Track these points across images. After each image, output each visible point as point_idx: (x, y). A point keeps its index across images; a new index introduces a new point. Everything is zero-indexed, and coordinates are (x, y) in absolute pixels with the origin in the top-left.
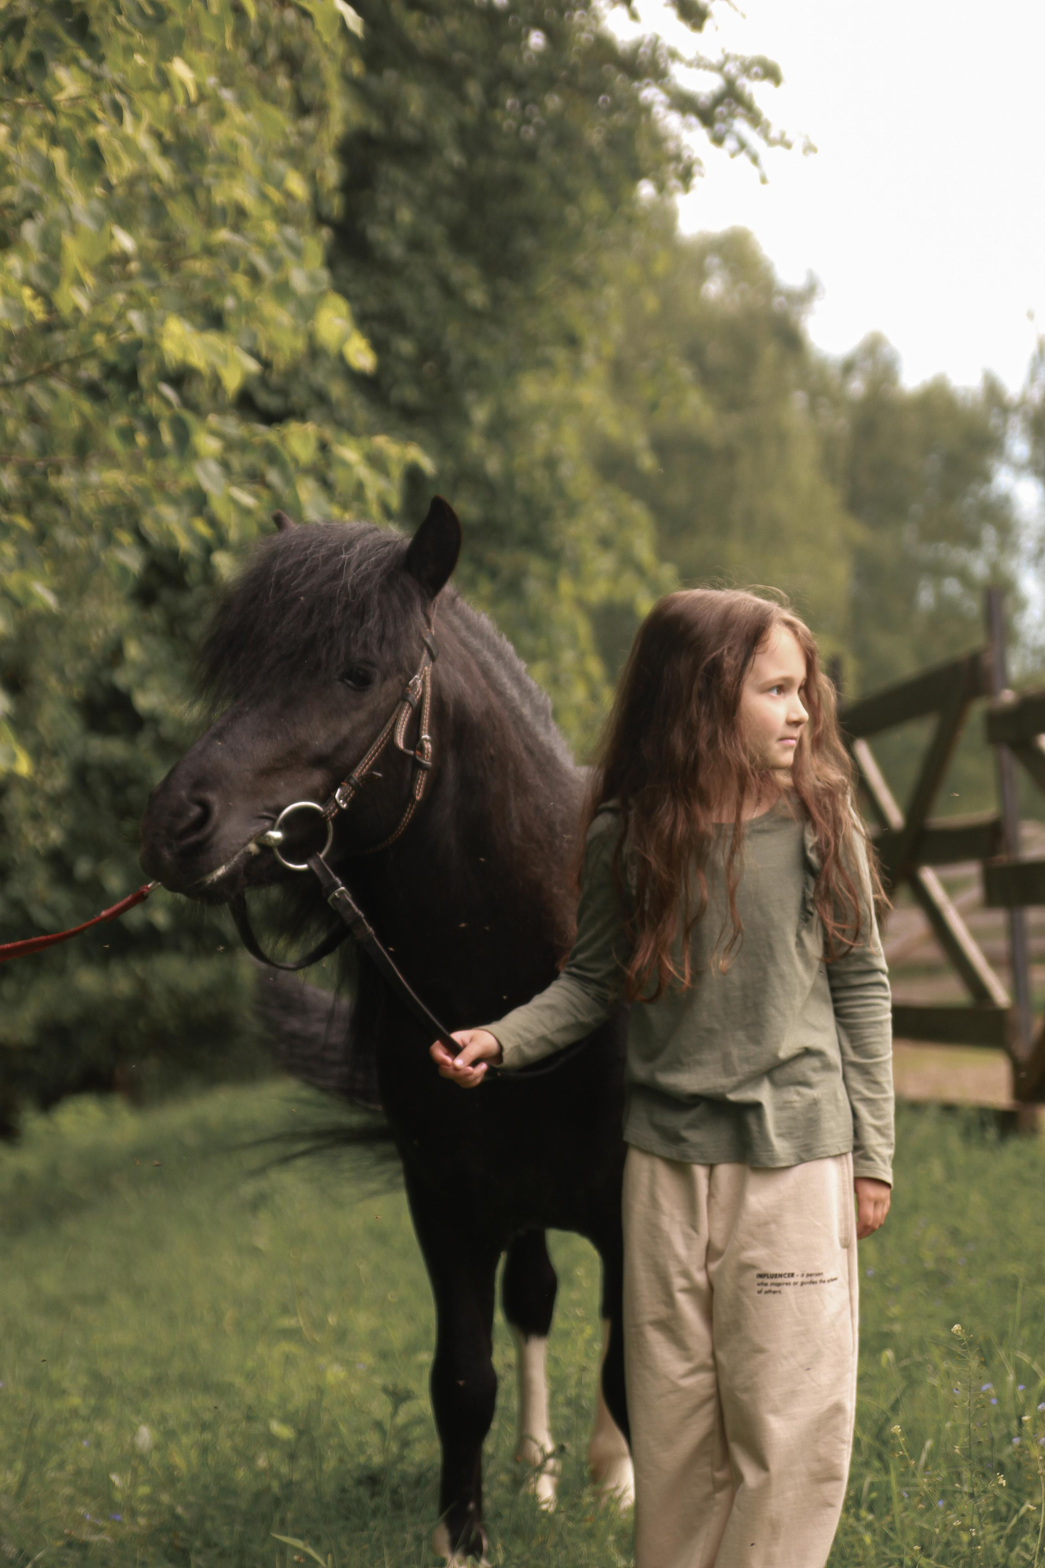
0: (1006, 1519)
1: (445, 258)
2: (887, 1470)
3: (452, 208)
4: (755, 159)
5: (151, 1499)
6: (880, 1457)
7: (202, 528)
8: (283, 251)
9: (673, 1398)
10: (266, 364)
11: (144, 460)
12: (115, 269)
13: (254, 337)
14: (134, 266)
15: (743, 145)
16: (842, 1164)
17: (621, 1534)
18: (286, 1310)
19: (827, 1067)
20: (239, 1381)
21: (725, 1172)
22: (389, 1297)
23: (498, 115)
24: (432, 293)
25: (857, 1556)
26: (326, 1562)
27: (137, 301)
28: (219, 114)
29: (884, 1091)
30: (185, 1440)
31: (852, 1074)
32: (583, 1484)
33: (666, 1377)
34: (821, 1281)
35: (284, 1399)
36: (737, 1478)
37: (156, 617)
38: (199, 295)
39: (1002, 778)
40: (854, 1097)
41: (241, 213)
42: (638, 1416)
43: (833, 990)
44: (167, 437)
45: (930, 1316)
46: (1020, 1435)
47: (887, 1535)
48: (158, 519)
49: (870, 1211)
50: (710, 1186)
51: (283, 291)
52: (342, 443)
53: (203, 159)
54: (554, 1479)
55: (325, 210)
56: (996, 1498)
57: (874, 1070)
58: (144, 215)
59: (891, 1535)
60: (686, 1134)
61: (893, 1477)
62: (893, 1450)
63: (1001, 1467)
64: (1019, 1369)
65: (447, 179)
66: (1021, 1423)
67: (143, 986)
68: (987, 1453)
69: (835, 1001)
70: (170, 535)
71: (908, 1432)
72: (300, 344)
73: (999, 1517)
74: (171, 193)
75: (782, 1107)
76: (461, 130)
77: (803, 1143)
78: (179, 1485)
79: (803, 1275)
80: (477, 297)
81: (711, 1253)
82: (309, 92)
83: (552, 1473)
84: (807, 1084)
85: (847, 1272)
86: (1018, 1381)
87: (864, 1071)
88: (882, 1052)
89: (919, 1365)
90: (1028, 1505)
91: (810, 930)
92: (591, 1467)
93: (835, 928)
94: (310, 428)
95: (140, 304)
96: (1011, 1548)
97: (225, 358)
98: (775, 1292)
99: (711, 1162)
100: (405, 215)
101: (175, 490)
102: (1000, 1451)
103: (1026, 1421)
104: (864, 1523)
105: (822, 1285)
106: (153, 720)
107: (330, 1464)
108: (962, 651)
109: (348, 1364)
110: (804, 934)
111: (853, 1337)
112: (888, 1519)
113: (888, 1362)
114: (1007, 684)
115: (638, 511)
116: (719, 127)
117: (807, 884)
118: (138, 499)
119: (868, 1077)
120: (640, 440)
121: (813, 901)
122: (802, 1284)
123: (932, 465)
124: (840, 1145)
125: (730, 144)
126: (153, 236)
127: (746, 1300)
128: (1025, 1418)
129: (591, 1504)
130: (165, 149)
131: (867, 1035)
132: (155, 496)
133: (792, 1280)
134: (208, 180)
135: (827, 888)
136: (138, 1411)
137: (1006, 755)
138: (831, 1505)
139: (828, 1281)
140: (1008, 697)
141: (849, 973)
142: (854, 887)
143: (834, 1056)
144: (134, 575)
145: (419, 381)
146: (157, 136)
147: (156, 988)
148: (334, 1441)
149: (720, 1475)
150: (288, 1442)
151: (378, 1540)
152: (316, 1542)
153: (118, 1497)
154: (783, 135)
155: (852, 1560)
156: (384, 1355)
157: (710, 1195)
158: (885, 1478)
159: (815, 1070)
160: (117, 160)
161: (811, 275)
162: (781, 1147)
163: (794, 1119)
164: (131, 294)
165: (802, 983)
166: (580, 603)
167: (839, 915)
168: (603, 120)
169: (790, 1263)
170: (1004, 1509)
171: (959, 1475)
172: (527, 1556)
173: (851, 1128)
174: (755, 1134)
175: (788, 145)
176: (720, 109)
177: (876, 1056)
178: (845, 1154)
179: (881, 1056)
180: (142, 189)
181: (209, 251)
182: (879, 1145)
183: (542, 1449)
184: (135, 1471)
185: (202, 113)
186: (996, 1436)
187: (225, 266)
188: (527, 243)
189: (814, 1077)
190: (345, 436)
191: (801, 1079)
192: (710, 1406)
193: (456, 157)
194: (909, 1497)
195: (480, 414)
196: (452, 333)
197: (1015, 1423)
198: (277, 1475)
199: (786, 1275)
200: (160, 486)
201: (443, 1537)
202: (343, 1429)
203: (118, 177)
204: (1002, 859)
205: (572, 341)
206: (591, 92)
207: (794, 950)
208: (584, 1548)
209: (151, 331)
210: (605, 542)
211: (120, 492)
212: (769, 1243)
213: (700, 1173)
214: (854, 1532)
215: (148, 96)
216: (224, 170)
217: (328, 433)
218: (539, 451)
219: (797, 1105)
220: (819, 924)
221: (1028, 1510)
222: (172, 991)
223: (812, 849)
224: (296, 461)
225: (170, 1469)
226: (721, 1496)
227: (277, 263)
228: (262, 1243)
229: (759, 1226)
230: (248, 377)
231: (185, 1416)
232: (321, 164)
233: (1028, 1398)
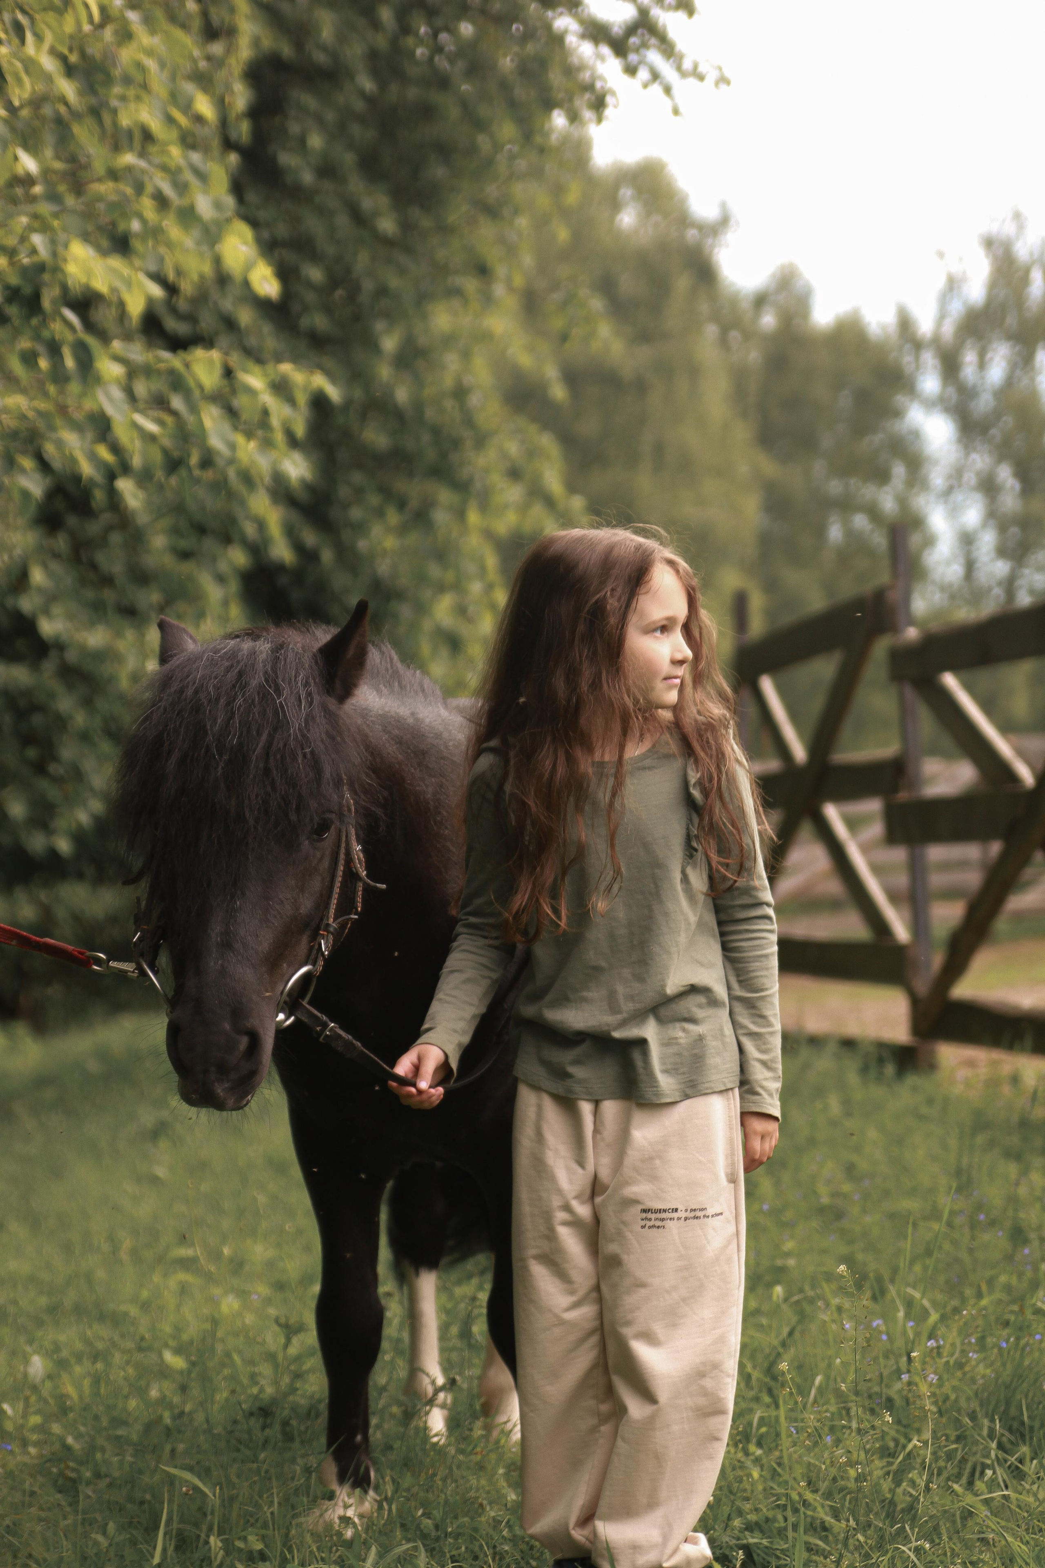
0: (893, 1455)
1: (356, 185)
2: (777, 1406)
3: (362, 134)
4: (668, 90)
5: (41, 1429)
6: (770, 1392)
7: (104, 453)
8: (188, 176)
9: (557, 1331)
10: (171, 289)
11: (47, 385)
12: (19, 191)
13: (161, 260)
14: (38, 189)
15: (655, 76)
16: (728, 1099)
17: (511, 1467)
18: (183, 1239)
19: (714, 1002)
20: (134, 1311)
21: (610, 1108)
22: (287, 1228)
23: (410, 41)
24: (343, 220)
25: (745, 1490)
26: (214, 1495)
27: (40, 224)
28: (126, 35)
29: (770, 1025)
30: (78, 1369)
31: (738, 1008)
32: (475, 1417)
33: (550, 1311)
34: (704, 1216)
35: (178, 1330)
36: (620, 1411)
37: (61, 542)
38: (104, 220)
39: (905, 716)
40: (740, 1032)
41: (147, 136)
42: (524, 1350)
43: (720, 923)
44: (70, 362)
45: (824, 1251)
46: (909, 1371)
47: (775, 1470)
48: (60, 444)
49: (756, 1144)
50: (595, 1123)
51: (188, 216)
52: (246, 371)
53: (109, 80)
54: (446, 1412)
55: (233, 136)
56: (884, 1434)
57: (759, 1004)
58: (49, 138)
59: (779, 1469)
60: (571, 1069)
61: (782, 1413)
62: (783, 1386)
63: (890, 1404)
64: (909, 1304)
65: (359, 105)
66: (910, 1360)
67: (47, 912)
68: (876, 1389)
69: (722, 934)
70: (73, 461)
71: (799, 1367)
72: (207, 268)
73: (887, 1453)
74: (76, 116)
75: (668, 1043)
76: (373, 55)
77: (688, 1079)
78: (71, 1415)
79: (686, 1210)
80: (387, 225)
81: (596, 1188)
82: (217, 15)
83: (443, 1406)
84: (692, 1020)
85: (734, 1207)
86: (908, 1316)
87: (751, 1005)
88: (768, 986)
89: (811, 1301)
90: (915, 1442)
91: (694, 866)
92: (483, 1400)
93: (719, 863)
94: (215, 355)
95: (44, 228)
96: (898, 1484)
97: (129, 283)
98: (658, 1227)
99: (596, 1098)
100: (316, 141)
101: (78, 416)
102: (888, 1386)
103: (915, 1357)
104: (752, 1457)
105: (706, 1219)
106: (59, 646)
107: (221, 1396)
108: (868, 588)
109: (242, 1294)
110: (689, 871)
111: (739, 1274)
112: (777, 1454)
113: (778, 1297)
114: (911, 622)
115: (547, 442)
116: (633, 58)
117: (691, 820)
118: (41, 425)
119: (754, 1011)
120: (551, 372)
121: (697, 837)
122: (686, 1219)
123: (845, 401)
124: (726, 1080)
125: (643, 74)
126: (58, 157)
127: (629, 1235)
128: (914, 1354)
129: (482, 1436)
130: (69, 71)
131: (751, 969)
132: (59, 422)
133: (675, 1215)
134: (114, 103)
135: (711, 824)
136: (31, 1342)
137: (909, 692)
138: (717, 1439)
139: (713, 1216)
140: (912, 633)
141: (734, 907)
142: (738, 820)
143: (721, 991)
144: (36, 500)
145: (328, 309)
146: (63, 59)
147: (61, 914)
148: (226, 1372)
149: (604, 1408)
150: (181, 1372)
151: (267, 1472)
152: (205, 1473)
153: (9, 1426)
154: (696, 66)
155: (739, 1495)
156: (280, 1286)
157: (596, 1131)
158: (774, 1413)
159: (700, 1006)
160: (19, 81)
161: (723, 206)
162: (666, 1083)
163: (679, 1054)
164: (35, 216)
165: (686, 920)
166: (489, 534)
167: (722, 851)
168: (516, 49)
169: (674, 1198)
170: (892, 1444)
171: (848, 1410)
172: (415, 1490)
173: (738, 1063)
174: (641, 1070)
175: (701, 78)
176: (633, 40)
177: (762, 990)
178: (732, 1089)
179: (767, 989)
180: (47, 110)
181: (113, 175)
182: (766, 1079)
183: (433, 1382)
184: (27, 1399)
185: (108, 33)
186: (886, 1373)
187: (129, 191)
188: (439, 172)
189: (700, 1013)
190: (251, 364)
191: (686, 1015)
192: (595, 1339)
193: (368, 84)
194: (797, 1433)
195: (390, 343)
196: (362, 260)
197: (905, 1359)
198: (170, 1406)
199: (670, 1211)
200: (63, 410)
201: (331, 1469)
202: (236, 1358)
203: (20, 98)
204: (903, 796)
205: (483, 271)
206: (504, 20)
207: (679, 887)
208: (473, 1482)
209: (54, 254)
210: (514, 474)
211: (23, 417)
212: (654, 1178)
213: (586, 1108)
214: (742, 1466)
215: (51, 17)
216: (131, 92)
217: (235, 359)
218: (448, 382)
219: (682, 1041)
220: (703, 858)
221: (915, 1446)
222: (77, 919)
223: (694, 785)
224: (201, 388)
225: (61, 1398)
226: (605, 1429)
227: (182, 188)
228: (161, 1172)
229: (643, 1161)
230: (150, 302)
231: (79, 1346)
232: (229, 88)
233: (918, 1334)
